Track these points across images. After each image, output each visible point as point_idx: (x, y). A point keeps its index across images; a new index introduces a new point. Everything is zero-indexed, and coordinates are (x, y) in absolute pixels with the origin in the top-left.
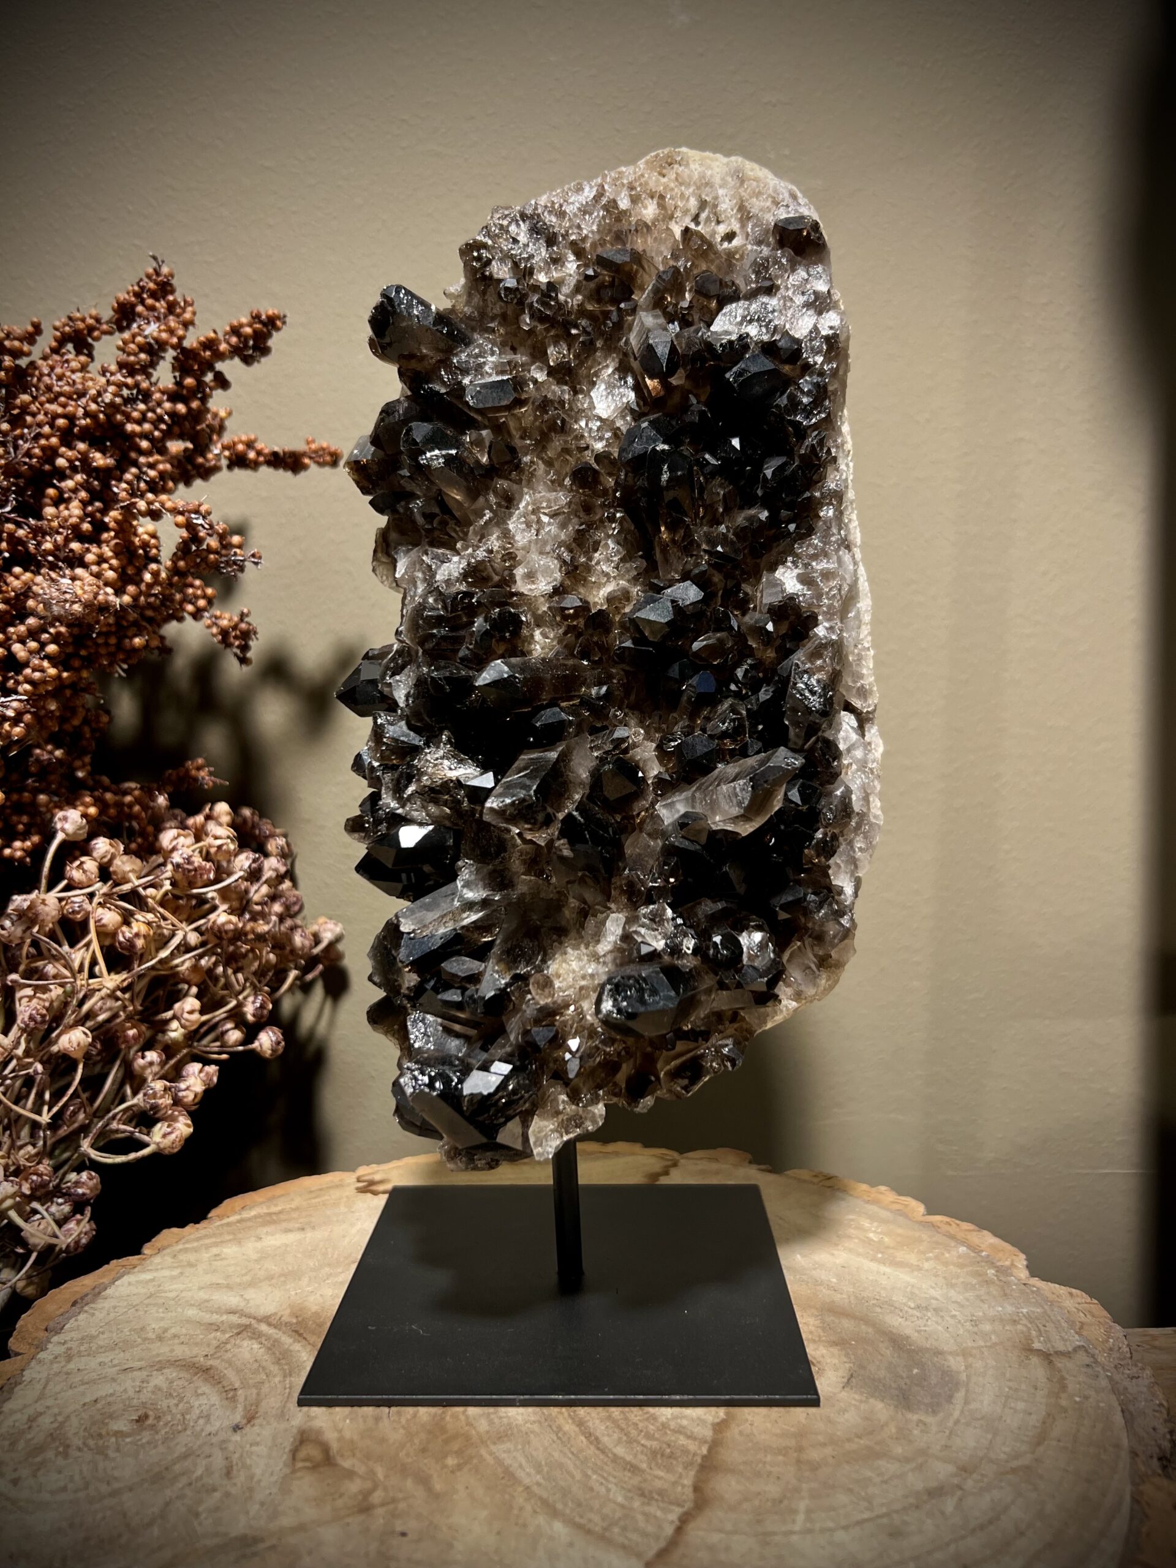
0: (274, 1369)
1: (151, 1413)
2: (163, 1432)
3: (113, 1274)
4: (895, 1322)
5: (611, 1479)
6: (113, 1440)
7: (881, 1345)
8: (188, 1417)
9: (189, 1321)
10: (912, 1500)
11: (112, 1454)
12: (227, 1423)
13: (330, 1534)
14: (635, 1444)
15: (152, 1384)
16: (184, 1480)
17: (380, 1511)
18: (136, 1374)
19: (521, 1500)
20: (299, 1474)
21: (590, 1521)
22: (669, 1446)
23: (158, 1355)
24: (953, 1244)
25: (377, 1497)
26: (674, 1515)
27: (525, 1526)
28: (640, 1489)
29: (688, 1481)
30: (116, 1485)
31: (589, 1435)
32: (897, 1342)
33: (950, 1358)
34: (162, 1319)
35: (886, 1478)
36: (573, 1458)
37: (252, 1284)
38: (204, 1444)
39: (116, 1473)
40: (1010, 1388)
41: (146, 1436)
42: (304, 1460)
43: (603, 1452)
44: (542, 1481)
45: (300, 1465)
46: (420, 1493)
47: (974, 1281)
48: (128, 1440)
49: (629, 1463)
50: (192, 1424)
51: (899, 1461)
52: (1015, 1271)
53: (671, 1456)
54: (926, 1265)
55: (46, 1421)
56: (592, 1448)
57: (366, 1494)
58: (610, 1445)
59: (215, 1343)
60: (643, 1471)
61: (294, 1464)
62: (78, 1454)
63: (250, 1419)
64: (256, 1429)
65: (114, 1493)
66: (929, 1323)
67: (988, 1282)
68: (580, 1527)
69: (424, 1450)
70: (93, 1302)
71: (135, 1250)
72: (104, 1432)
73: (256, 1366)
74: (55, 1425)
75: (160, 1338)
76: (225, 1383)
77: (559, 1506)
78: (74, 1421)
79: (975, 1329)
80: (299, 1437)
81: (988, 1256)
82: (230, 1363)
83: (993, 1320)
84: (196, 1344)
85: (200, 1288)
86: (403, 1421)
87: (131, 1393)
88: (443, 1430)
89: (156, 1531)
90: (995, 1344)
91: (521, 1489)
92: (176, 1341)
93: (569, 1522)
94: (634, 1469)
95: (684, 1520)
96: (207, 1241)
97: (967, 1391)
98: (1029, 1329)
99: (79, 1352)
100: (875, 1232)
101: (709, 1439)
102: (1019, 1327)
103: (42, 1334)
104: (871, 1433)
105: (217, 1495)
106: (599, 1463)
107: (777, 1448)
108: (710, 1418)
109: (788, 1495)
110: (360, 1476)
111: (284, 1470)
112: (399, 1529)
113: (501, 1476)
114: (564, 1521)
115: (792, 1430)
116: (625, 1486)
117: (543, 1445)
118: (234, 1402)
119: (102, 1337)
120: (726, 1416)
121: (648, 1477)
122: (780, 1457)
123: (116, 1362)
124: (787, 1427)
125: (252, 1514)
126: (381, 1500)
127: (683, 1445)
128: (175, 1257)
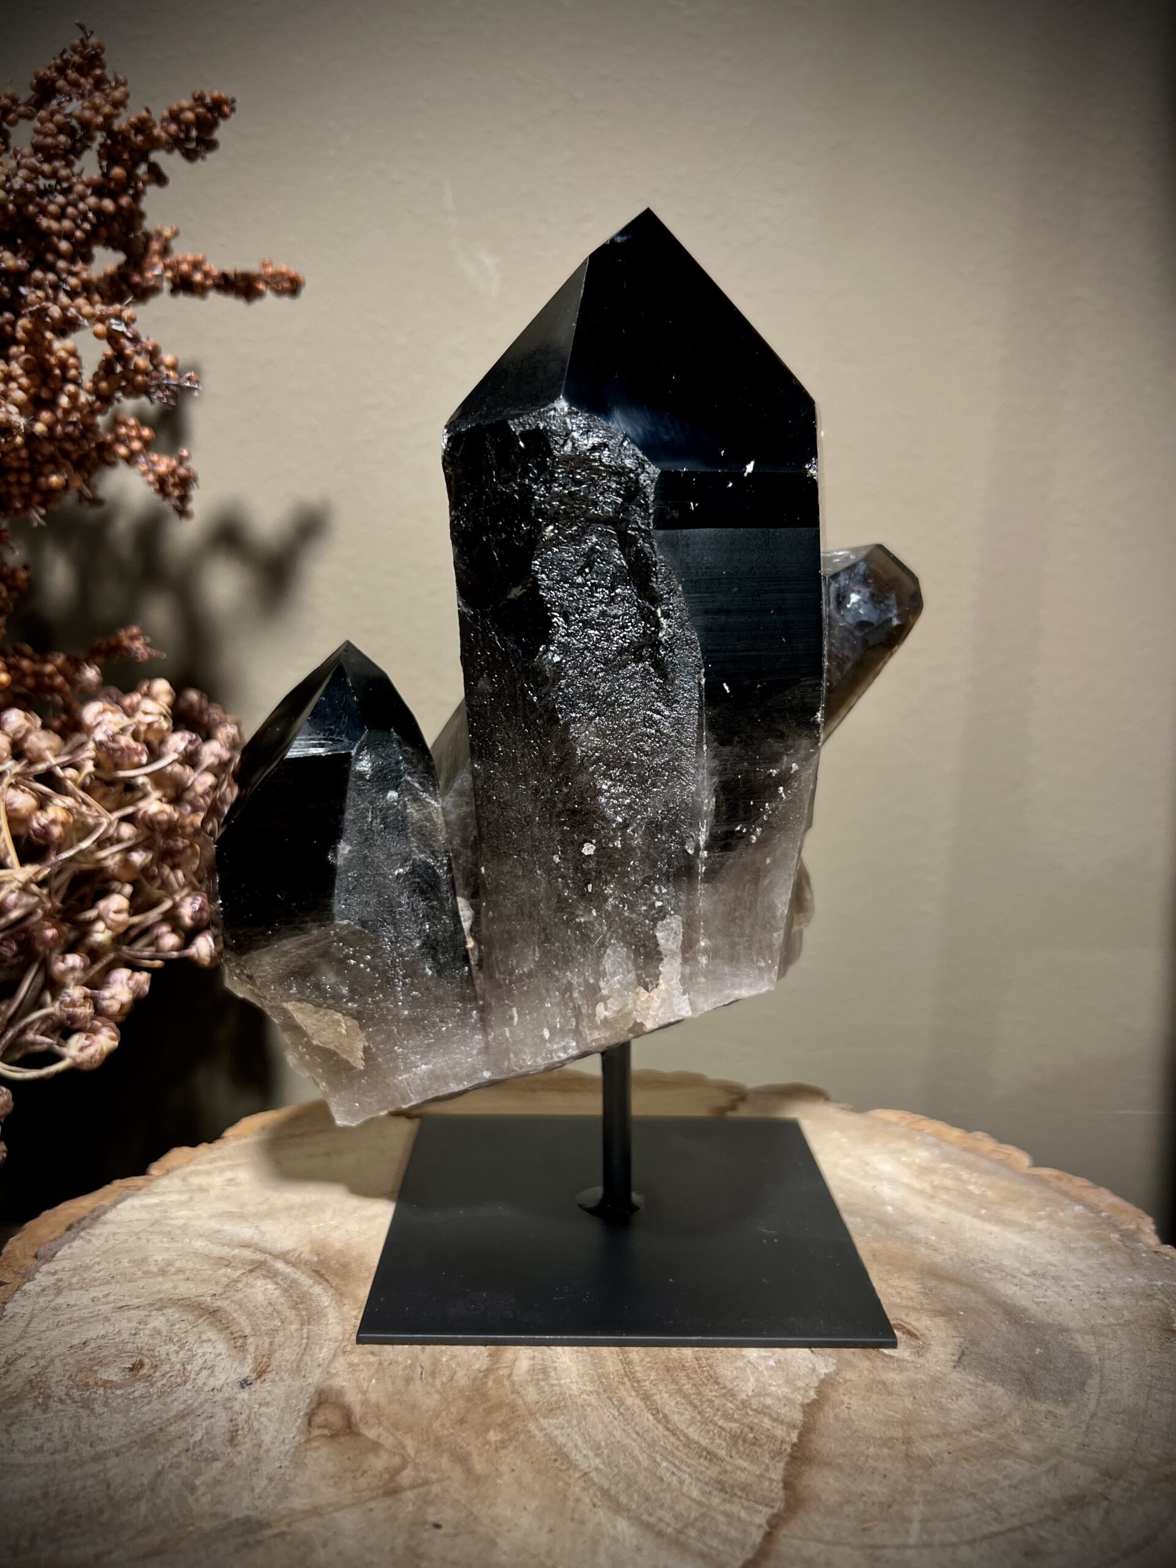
0: (291, 1314)
1: (146, 1360)
2: (159, 1384)
3: (113, 1198)
4: (1008, 1290)
5: (684, 1468)
6: (101, 1391)
7: (994, 1318)
8: (189, 1367)
9: (196, 1253)
10: (1048, 1511)
11: (98, 1409)
12: (234, 1376)
13: (349, 1522)
14: (711, 1427)
15: (150, 1326)
16: (180, 1445)
17: (410, 1495)
18: (133, 1313)
19: (577, 1489)
20: (315, 1444)
21: (661, 1520)
22: (752, 1429)
23: (159, 1291)
24: (1067, 1202)
25: (407, 1476)
26: (761, 1519)
27: (582, 1522)
28: (719, 1482)
29: (777, 1474)
30: (101, 1448)
31: (656, 1412)
32: (1013, 1314)
33: (1078, 1336)
34: (167, 1249)
35: (1015, 1481)
36: (639, 1440)
38: (206, 1401)
39: (103, 1433)
40: (1152, 1376)
41: (140, 1388)
42: (320, 1427)
43: (674, 1434)
44: (602, 1466)
45: (316, 1432)
46: (457, 1474)
47: (1096, 1246)
48: (119, 1392)
49: (705, 1449)
50: (193, 1377)
51: (1030, 1462)
52: (1142, 1237)
53: (755, 1442)
54: (1040, 1225)
55: (25, 1366)
56: (661, 1428)
57: (395, 1472)
58: (683, 1427)
59: (225, 1280)
60: (723, 1460)
61: (309, 1431)
62: (60, 1407)
63: (261, 1373)
64: (267, 1386)
65: (98, 1458)
66: (1049, 1293)
67: (1111, 1248)
68: (648, 1527)
69: (462, 1421)
70: (90, 1226)
71: (140, 1168)
72: (91, 1381)
73: (269, 1310)
74: (35, 1371)
75: (163, 1272)
76: (234, 1328)
77: (623, 1499)
78: (58, 1367)
79: (1104, 1303)
80: (316, 1398)
81: (1109, 1217)
82: (240, 1305)
83: (1123, 1293)
84: (203, 1281)
85: (211, 1217)
86: (438, 1383)
87: (125, 1336)
88: (485, 1397)
89: (143, 1507)
90: (1129, 1322)
91: (578, 1475)
92: (181, 1277)
93: (636, 1520)
94: (711, 1456)
95: (774, 1524)
96: (221, 1164)
97: (1102, 1377)
98: (1167, 1305)
99: (70, 1284)
100: (975, 1183)
101: (799, 1423)
102: (1155, 1302)
103: (30, 1262)
104: (991, 1425)
105: (218, 1465)
106: (669, 1447)
107: (881, 1438)
108: (799, 1398)
109: (898, 1498)
110: (386, 1449)
111: (297, 1438)
112: (432, 1519)
113: (553, 1457)
114: (629, 1518)
115: (898, 1416)
116: (701, 1477)
117: (603, 1422)
118: (243, 1351)
119: (97, 1267)
120: (817, 1395)
121: (728, 1468)
122: (886, 1451)
123: (111, 1298)
124: (891, 1413)
125: (257, 1491)
126: (410, 1480)
127: (768, 1429)
128: (184, 1179)
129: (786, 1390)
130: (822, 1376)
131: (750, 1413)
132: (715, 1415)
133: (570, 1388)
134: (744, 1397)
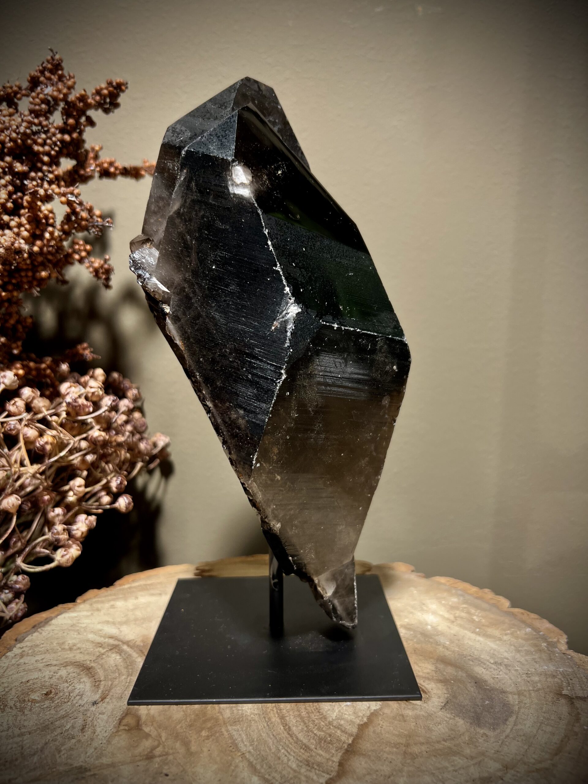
0: (124, 671)
1: (53, 691)
2: (56, 702)
4: (479, 671)
5: (292, 753)
6: (30, 704)
7: (469, 685)
8: (71, 694)
9: (88, 641)
11: (26, 712)
12: (91, 700)
13: (126, 770)
14: (311, 733)
15: (59, 674)
16: (59, 731)
17: (158, 759)
18: (53, 668)
19: (237, 761)
20: (120, 733)
21: (274, 778)
22: (330, 736)
23: (67, 658)
24: (523, 626)
25: (158, 751)
26: (323, 780)
27: (236, 777)
28: (307, 761)
29: (336, 759)
30: (23, 730)
31: (285, 725)
32: (478, 683)
33: (510, 696)
34: (75, 638)
35: (456, 768)
36: (273, 738)
37: (126, 622)
38: (75, 711)
39: (26, 723)
40: (544, 717)
41: (47, 703)
42: (124, 725)
43: (291, 736)
44: (252, 751)
45: (122, 728)
46: (182, 750)
47: (533, 649)
48: (37, 705)
49: (305, 745)
50: (72, 699)
51: (467, 758)
52: (559, 645)
53: (330, 742)
54: (505, 638)
56: (286, 734)
57: (154, 748)
58: (296, 733)
59: (98, 654)
60: (312, 750)
61: (119, 727)
62: (10, 710)
63: (103, 699)
64: (105, 705)
65: (21, 735)
66: (501, 673)
67: (541, 651)
69: (191, 726)
70: (43, 626)
72: (26, 699)
73: (115, 668)
75: (71, 649)
76: (96, 677)
77: (258, 767)
78: (13, 692)
81: (544, 635)
82: (102, 666)
83: (540, 674)
84: (88, 654)
85: (99, 623)
87: (47, 678)
88: (205, 715)
89: (35, 759)
90: (539, 689)
91: (240, 754)
92: (78, 651)
93: (262, 777)
94: (306, 748)
96: (110, 598)
97: (517, 717)
98: (562, 681)
99: (28, 653)
100: (477, 616)
101: (355, 734)
102: (556, 680)
103: (13, 642)
104: (453, 739)
105: (73, 741)
106: (287, 742)
107: (394, 743)
108: (358, 721)
109: (394, 773)
110: (152, 737)
111: (112, 730)
112: (165, 771)
113: (231, 745)
114: (259, 776)
115: (405, 732)
116: (299, 758)
117: (258, 729)
118: (98, 688)
119: (42, 646)
120: (367, 720)
121: (314, 754)
122: (395, 749)
123: (44, 661)
124: (402, 731)
125: (88, 754)
126: (160, 753)
127: (338, 736)
128: (91, 605)
129: (353, 717)
130: (372, 711)
131: (332, 727)
132: (314, 728)
133: (246, 712)
134: (331, 720)
